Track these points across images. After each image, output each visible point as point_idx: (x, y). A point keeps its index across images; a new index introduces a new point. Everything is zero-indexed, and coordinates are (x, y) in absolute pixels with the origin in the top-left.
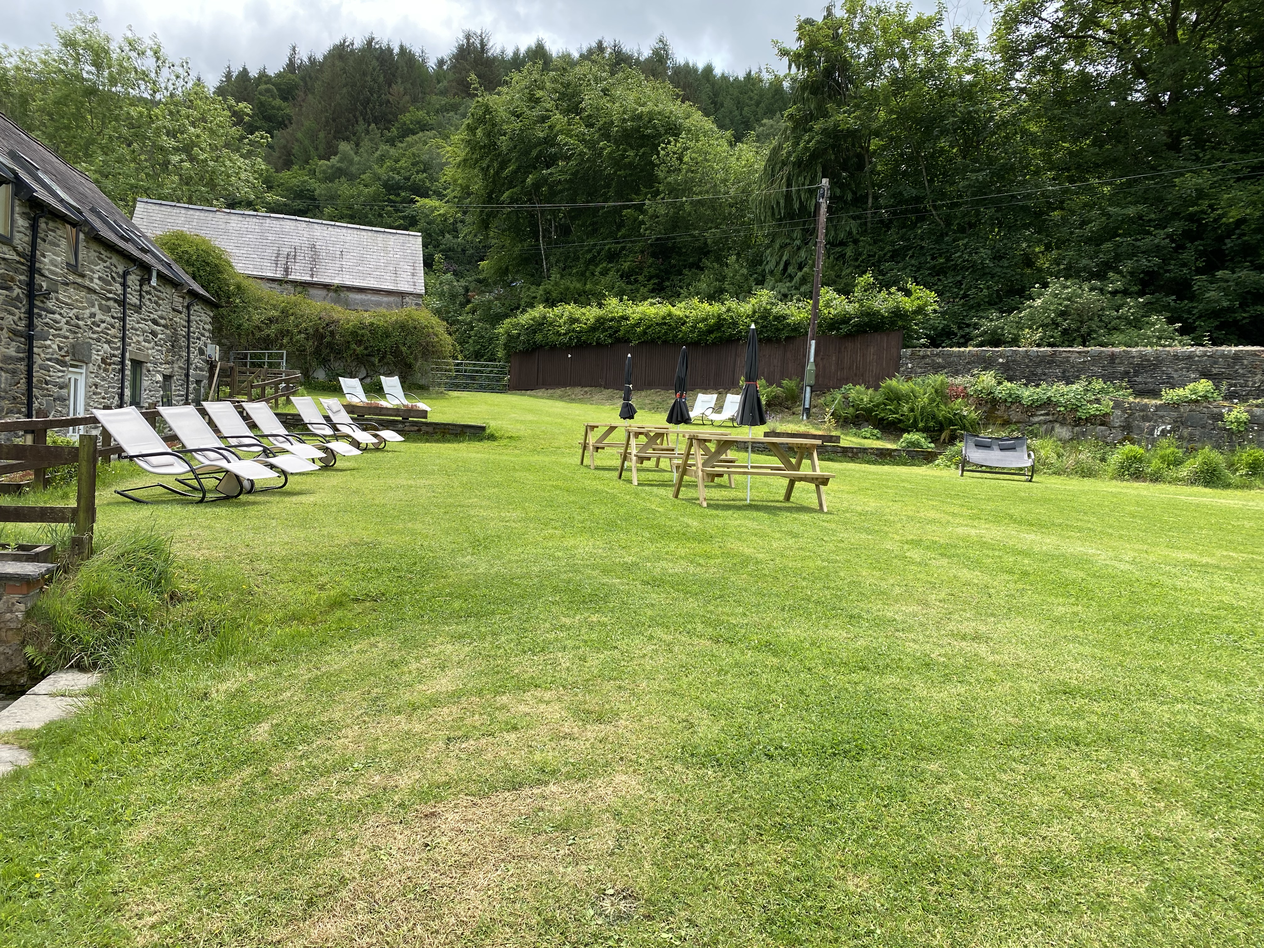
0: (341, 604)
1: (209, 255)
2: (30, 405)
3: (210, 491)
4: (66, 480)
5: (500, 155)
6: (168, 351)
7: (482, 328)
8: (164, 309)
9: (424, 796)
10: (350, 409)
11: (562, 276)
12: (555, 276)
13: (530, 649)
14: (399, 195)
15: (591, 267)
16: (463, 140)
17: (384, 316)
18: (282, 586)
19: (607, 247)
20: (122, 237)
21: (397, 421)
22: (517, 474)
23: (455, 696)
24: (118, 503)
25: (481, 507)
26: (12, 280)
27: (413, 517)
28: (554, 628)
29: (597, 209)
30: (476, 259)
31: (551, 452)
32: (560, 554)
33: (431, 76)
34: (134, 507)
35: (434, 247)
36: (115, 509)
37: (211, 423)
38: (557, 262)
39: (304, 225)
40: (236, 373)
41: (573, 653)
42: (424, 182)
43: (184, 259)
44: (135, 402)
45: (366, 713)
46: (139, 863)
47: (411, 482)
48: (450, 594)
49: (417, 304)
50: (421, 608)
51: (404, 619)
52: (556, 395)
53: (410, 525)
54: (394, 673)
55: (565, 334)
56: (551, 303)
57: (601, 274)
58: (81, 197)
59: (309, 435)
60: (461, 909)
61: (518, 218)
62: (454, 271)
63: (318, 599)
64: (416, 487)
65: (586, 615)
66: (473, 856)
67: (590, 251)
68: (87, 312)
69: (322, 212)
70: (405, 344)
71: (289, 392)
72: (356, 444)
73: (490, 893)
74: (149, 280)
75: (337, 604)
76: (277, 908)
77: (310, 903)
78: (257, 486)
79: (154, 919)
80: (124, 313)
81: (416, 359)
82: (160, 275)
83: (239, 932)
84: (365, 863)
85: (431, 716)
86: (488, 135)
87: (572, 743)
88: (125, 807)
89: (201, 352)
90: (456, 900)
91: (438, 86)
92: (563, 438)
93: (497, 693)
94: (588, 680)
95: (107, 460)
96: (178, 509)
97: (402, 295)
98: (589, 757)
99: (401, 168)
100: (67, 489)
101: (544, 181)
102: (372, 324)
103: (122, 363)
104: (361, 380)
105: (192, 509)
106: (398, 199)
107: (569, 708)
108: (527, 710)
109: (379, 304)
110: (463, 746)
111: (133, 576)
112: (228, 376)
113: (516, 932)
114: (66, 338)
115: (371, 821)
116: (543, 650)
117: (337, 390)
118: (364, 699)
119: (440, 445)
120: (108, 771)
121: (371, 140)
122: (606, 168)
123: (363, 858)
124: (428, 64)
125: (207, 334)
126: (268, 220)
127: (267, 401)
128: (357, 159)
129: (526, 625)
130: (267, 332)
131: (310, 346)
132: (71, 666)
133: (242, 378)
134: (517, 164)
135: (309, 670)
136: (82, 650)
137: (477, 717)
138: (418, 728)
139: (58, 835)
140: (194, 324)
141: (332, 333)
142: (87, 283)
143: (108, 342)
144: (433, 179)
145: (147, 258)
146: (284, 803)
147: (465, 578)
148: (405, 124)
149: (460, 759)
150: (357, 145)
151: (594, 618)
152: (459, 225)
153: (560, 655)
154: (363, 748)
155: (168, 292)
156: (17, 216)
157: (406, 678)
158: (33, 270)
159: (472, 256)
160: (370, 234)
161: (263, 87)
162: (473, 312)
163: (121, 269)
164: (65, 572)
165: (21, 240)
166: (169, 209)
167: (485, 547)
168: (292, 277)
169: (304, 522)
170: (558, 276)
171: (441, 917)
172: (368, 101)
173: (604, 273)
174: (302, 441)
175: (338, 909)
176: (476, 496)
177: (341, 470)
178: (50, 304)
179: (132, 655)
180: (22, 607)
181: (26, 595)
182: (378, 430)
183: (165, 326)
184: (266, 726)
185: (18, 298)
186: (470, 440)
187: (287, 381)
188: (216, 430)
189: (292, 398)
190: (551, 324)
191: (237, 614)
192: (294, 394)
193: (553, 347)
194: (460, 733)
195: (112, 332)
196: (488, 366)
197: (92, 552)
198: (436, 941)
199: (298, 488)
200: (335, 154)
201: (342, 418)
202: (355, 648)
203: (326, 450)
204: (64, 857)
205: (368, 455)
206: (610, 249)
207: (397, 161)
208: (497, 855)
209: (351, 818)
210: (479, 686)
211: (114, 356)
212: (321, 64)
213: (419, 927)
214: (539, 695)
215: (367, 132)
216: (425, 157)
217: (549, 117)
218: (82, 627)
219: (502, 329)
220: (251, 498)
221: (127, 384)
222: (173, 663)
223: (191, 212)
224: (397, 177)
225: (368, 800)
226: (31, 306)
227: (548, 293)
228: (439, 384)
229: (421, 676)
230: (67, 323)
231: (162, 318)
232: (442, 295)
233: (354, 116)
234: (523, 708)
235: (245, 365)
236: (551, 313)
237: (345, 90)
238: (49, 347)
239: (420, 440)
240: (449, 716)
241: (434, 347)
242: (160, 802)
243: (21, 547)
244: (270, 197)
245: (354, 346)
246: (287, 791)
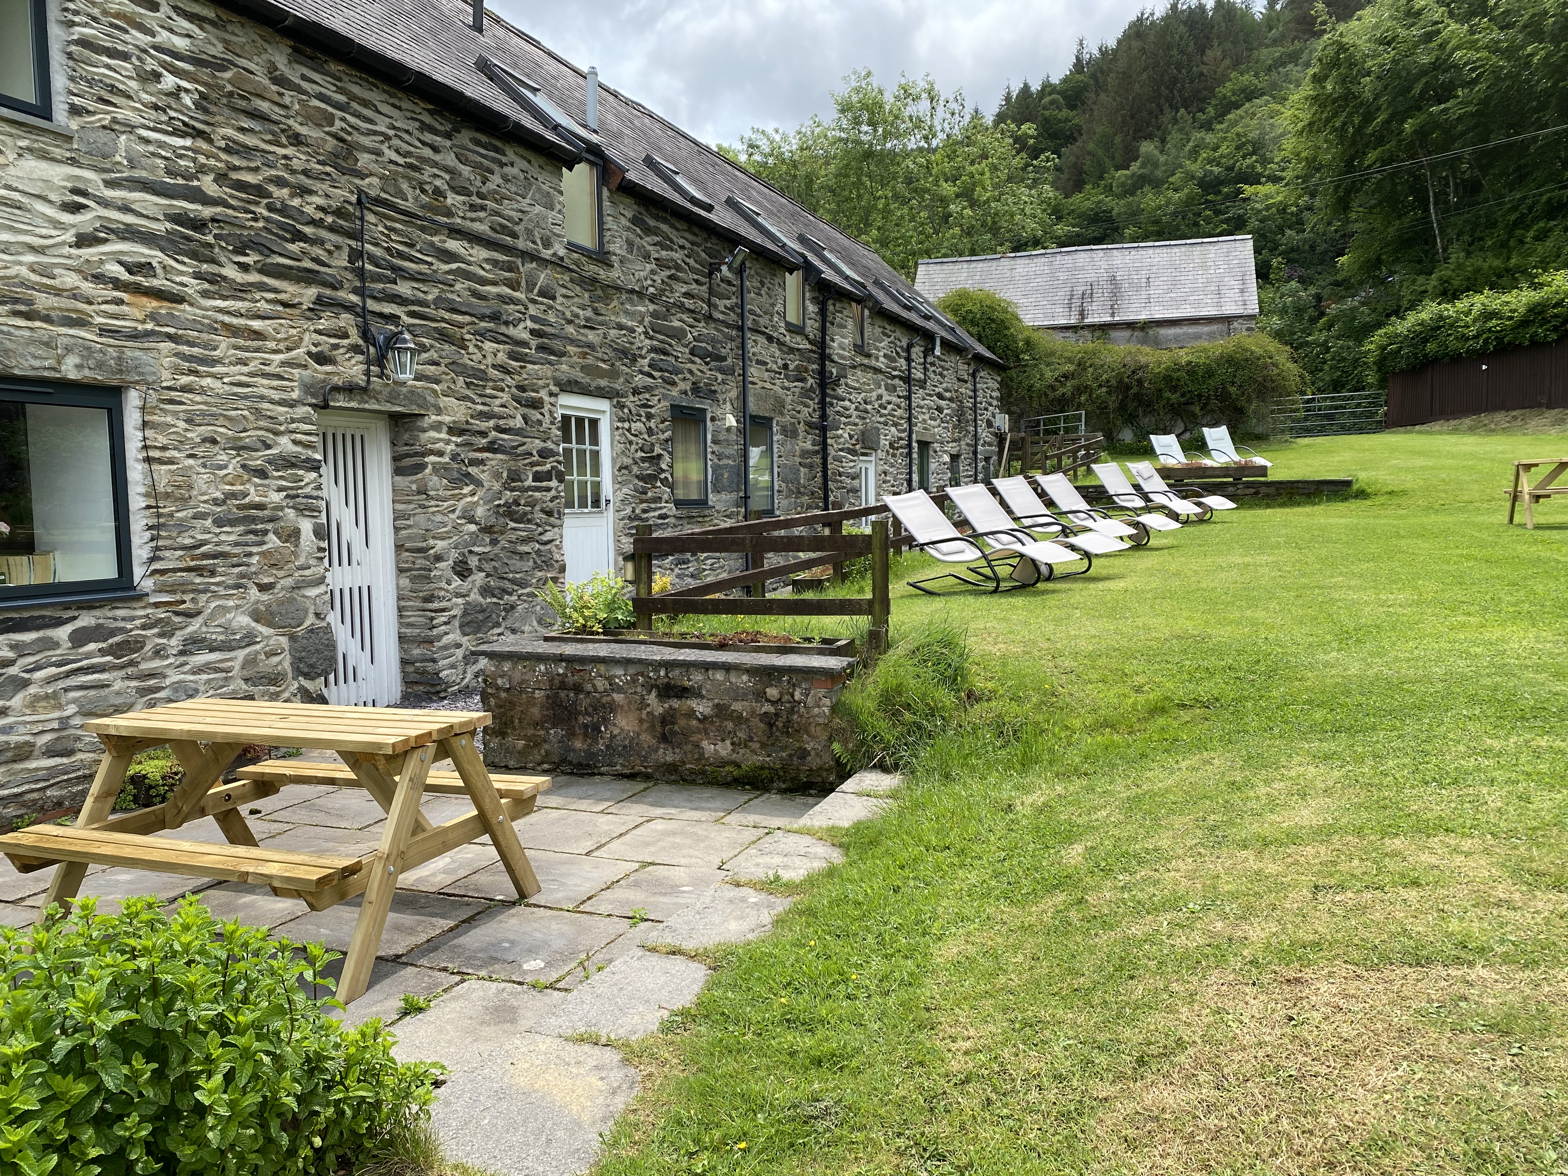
0: (1163, 710)
1: (994, 310)
2: (826, 499)
3: (1004, 580)
4: (862, 574)
5: (1362, 104)
6: (954, 427)
7: (1342, 348)
8: (950, 381)
9: (1284, 955)
10: (1165, 473)
11: (1469, 254)
12: (1456, 255)
13: (1434, 779)
14: (1220, 192)
15: (1518, 232)
16: (1306, 99)
17: (1205, 350)
18: (1090, 686)
19: (1545, 198)
20: (905, 307)
21: (1226, 483)
22: (1403, 542)
23: (1323, 834)
24: (911, 596)
25: (1349, 588)
26: (806, 370)
27: (1253, 602)
28: (1473, 752)
29: (1524, 146)
30: (1331, 254)
31: (1459, 509)
32: (1479, 650)
33: (1259, 24)
34: (927, 599)
35: (1271, 250)
36: (907, 602)
37: (1003, 503)
38: (1458, 235)
39: (1101, 254)
40: (1028, 445)
41: (1507, 788)
42: (1253, 167)
43: (966, 319)
44: (924, 485)
45: (1202, 845)
46: (950, 982)
47: (1247, 559)
48: (1309, 702)
49: (1248, 329)
50: (1269, 718)
51: (1246, 732)
52: (1464, 427)
53: (1248, 613)
54: (1235, 798)
55: (1474, 337)
56: (1449, 294)
57: (1536, 238)
58: (864, 271)
59: (1114, 509)
60: (1344, 1109)
61: (1395, 185)
62: (1300, 277)
63: (1135, 704)
64: (1255, 565)
65: (1528, 736)
66: (1358, 1043)
67: (1514, 209)
68: (874, 394)
69: (1122, 235)
70: (1233, 383)
71: (1090, 459)
72: (1174, 516)
73: (1387, 1097)
74: (933, 349)
75: (1157, 710)
76: (1102, 1059)
77: (1141, 1061)
78: (1057, 572)
79: (968, 1044)
80: (910, 391)
81: (1249, 401)
82: (945, 343)
83: (1059, 1078)
84: (1208, 1026)
85: (1289, 856)
86: (1343, 80)
87: (1512, 914)
88: (934, 918)
89: (989, 424)
90: (1337, 1097)
91: (1270, 35)
92: (1476, 487)
93: (1384, 835)
94: (1534, 829)
95: (898, 552)
96: (971, 599)
97: (1228, 320)
98: (1542, 936)
99: (1222, 156)
100: (863, 583)
101: (1434, 124)
102: (1189, 363)
103: (909, 446)
104: (1178, 436)
105: (985, 599)
106: (1219, 198)
107: (1504, 865)
108: (1434, 860)
109: (1197, 337)
110: (1337, 898)
111: (928, 672)
112: (1019, 449)
113: (1429, 1157)
114: (856, 425)
115: (1214, 976)
116: (1455, 781)
117: (1148, 452)
118: (1198, 827)
119: (1287, 510)
120: (914, 878)
121: (1180, 130)
122: (1538, 81)
123: (1206, 1020)
124: (1254, 10)
125: (995, 403)
126: (1059, 257)
127: (1065, 473)
128: (1162, 159)
129: (1428, 747)
130: (1062, 390)
131: (1113, 402)
132: (874, 766)
133: (1035, 450)
134: (1390, 111)
135: (1128, 787)
136: (883, 750)
137: (1356, 862)
138: (1272, 868)
139: (870, 939)
140: (980, 393)
141: (1140, 382)
142: (873, 363)
143: (895, 425)
144: (1265, 161)
145: (930, 325)
146: (1104, 938)
147: (1329, 681)
148: (1225, 96)
149: (1334, 915)
150: (1163, 141)
151: (1543, 742)
152: (1306, 214)
153: (1485, 790)
154: (1199, 886)
155: (953, 361)
156: (808, 302)
157: (1252, 804)
158: (824, 357)
159: (1326, 252)
160: (1183, 249)
161: (1047, 99)
162: (1329, 326)
163: (904, 343)
164: (865, 667)
165: (812, 327)
166: (951, 266)
167: (1358, 640)
168: (1088, 321)
169: (1114, 611)
170: (1462, 254)
171: (1316, 1115)
172: (1175, 80)
173: (1542, 237)
174: (1106, 516)
175: (1176, 1076)
176: (1341, 574)
177: (1157, 549)
178: (840, 391)
179: (932, 757)
180: (827, 701)
181: (830, 690)
182: (1202, 496)
183: (951, 400)
184: (1079, 848)
185: (811, 389)
186: (1329, 500)
187: (1087, 448)
188: (1009, 511)
189: (1093, 466)
190: (1452, 326)
191: (1040, 718)
192: (1095, 461)
193: (1456, 359)
194: (1333, 882)
195: (899, 412)
196: (1352, 398)
197: (889, 646)
198: (1310, 1145)
199: (1104, 572)
200: (1136, 159)
201: (1155, 485)
202: (1183, 765)
203: (1136, 525)
204: (877, 963)
205: (1189, 529)
206: (1550, 199)
207: (1215, 149)
208: (1395, 1049)
209: (1188, 969)
210: (1358, 823)
211: (901, 439)
212: (1115, 52)
213: (1285, 1121)
214: (1453, 842)
215: (1175, 121)
216: (1253, 135)
217: (1439, 32)
218: (882, 723)
219: (1372, 345)
220: (1050, 586)
221: (915, 468)
222: (973, 768)
223: (974, 265)
224: (1216, 170)
225: (1208, 951)
226: (824, 395)
227: (1446, 282)
228: (1283, 431)
229: (1273, 805)
230: (857, 409)
231: (947, 390)
232: (1283, 312)
233: (1158, 105)
234: (1426, 858)
235: (1038, 434)
236: (1449, 310)
237: (1144, 76)
238: (841, 436)
239: (1258, 506)
240: (1315, 857)
241: (1273, 381)
242: (968, 919)
243: (824, 641)
244: (1061, 229)
245: (1167, 394)
246: (1107, 926)
